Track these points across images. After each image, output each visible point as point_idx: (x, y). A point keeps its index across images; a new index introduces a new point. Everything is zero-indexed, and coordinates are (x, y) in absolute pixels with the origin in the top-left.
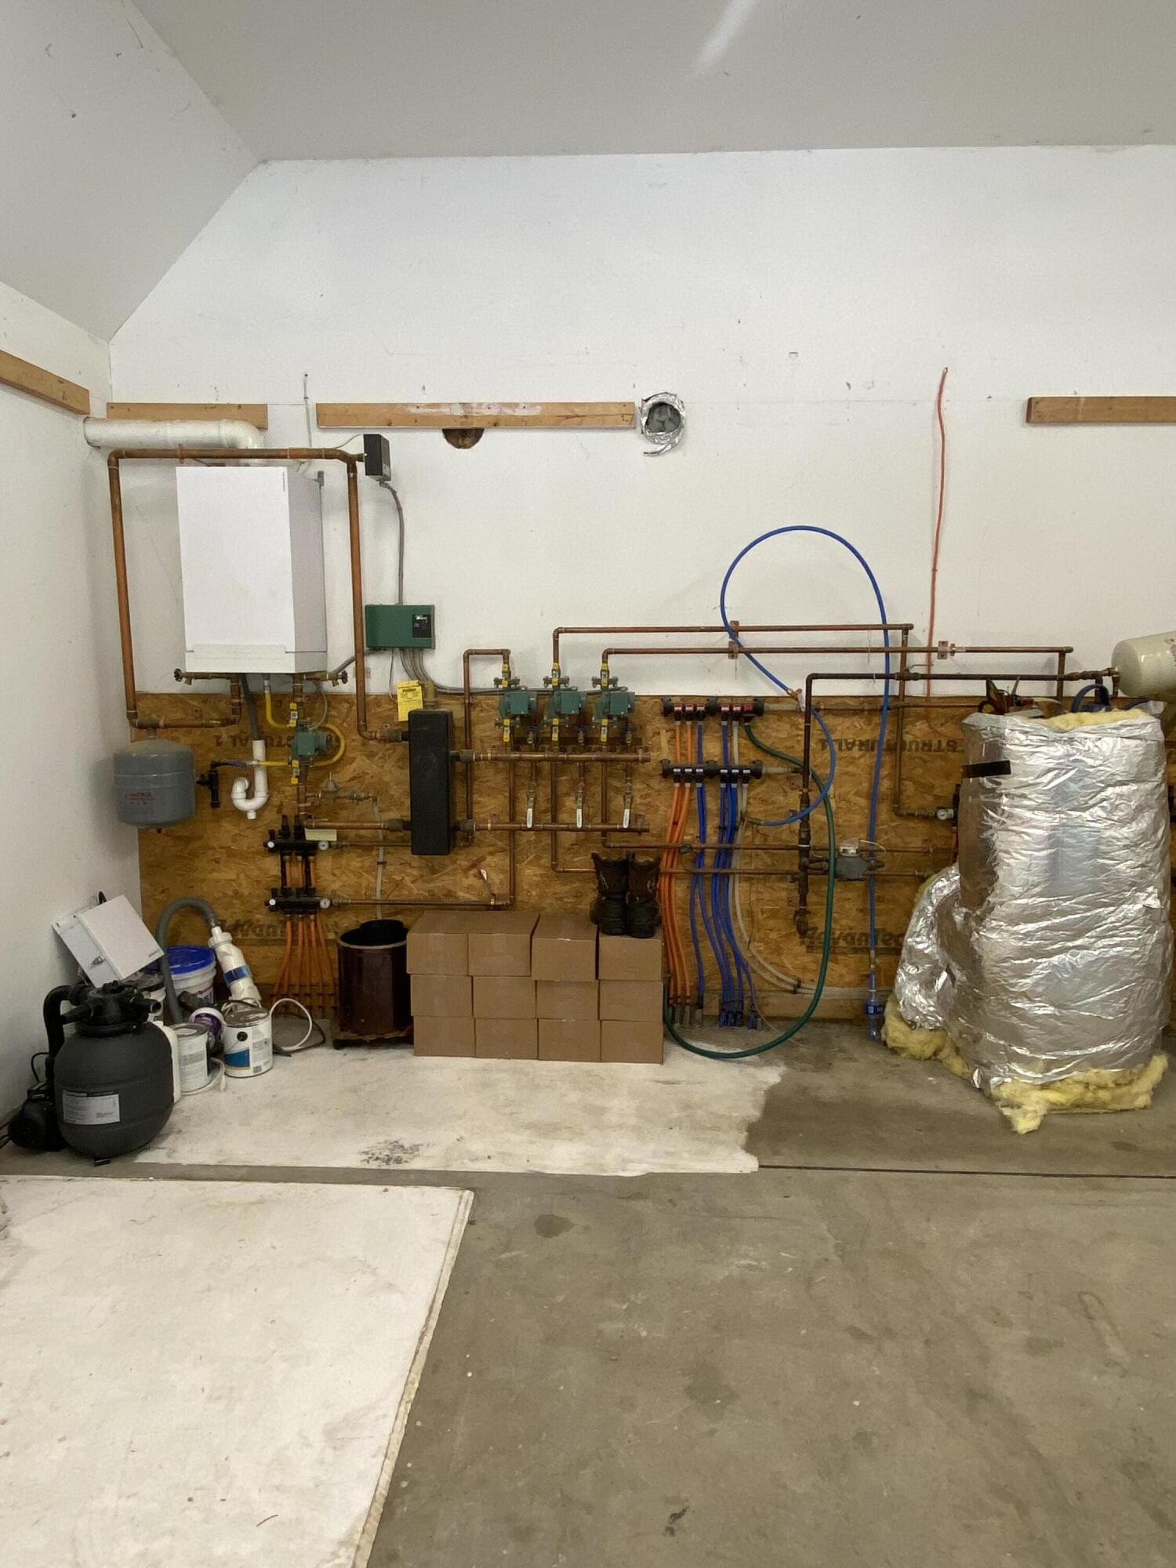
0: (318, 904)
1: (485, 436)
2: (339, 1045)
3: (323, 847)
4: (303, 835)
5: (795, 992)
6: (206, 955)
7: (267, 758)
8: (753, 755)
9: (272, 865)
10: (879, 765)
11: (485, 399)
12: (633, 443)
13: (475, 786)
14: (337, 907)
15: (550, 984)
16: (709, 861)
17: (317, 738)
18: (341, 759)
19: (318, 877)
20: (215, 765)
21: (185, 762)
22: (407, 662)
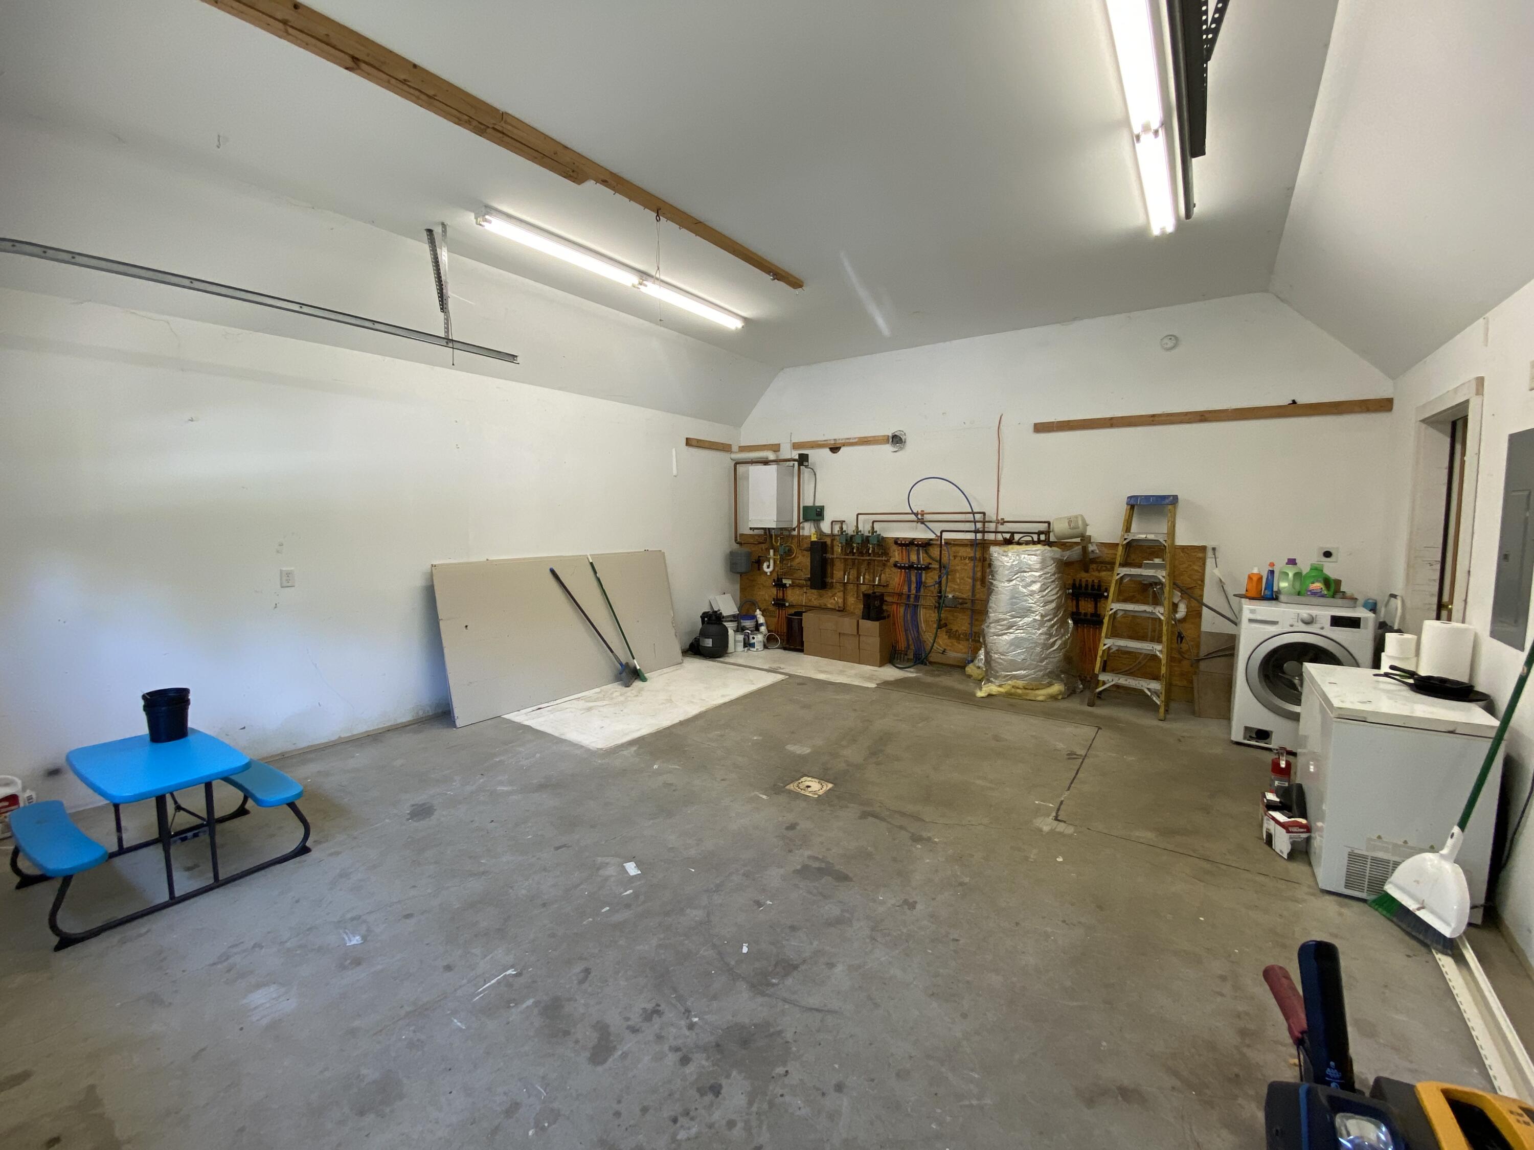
0: (785, 605)
1: (841, 449)
2: (785, 649)
3: (788, 585)
4: (782, 581)
5: (942, 653)
6: (754, 617)
7: (774, 555)
8: (928, 560)
9: (774, 591)
10: (974, 566)
11: (841, 437)
12: (888, 448)
13: (834, 568)
14: (791, 606)
15: (844, 634)
16: (912, 600)
17: (784, 549)
18: (795, 556)
19: (787, 596)
20: (759, 557)
21: (749, 554)
22: (816, 525)
